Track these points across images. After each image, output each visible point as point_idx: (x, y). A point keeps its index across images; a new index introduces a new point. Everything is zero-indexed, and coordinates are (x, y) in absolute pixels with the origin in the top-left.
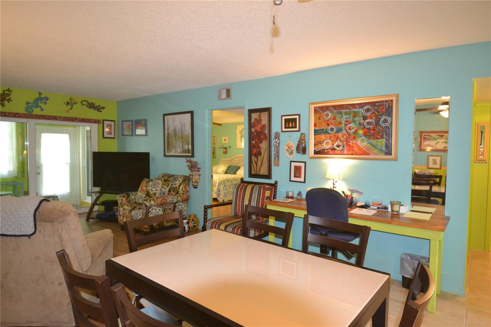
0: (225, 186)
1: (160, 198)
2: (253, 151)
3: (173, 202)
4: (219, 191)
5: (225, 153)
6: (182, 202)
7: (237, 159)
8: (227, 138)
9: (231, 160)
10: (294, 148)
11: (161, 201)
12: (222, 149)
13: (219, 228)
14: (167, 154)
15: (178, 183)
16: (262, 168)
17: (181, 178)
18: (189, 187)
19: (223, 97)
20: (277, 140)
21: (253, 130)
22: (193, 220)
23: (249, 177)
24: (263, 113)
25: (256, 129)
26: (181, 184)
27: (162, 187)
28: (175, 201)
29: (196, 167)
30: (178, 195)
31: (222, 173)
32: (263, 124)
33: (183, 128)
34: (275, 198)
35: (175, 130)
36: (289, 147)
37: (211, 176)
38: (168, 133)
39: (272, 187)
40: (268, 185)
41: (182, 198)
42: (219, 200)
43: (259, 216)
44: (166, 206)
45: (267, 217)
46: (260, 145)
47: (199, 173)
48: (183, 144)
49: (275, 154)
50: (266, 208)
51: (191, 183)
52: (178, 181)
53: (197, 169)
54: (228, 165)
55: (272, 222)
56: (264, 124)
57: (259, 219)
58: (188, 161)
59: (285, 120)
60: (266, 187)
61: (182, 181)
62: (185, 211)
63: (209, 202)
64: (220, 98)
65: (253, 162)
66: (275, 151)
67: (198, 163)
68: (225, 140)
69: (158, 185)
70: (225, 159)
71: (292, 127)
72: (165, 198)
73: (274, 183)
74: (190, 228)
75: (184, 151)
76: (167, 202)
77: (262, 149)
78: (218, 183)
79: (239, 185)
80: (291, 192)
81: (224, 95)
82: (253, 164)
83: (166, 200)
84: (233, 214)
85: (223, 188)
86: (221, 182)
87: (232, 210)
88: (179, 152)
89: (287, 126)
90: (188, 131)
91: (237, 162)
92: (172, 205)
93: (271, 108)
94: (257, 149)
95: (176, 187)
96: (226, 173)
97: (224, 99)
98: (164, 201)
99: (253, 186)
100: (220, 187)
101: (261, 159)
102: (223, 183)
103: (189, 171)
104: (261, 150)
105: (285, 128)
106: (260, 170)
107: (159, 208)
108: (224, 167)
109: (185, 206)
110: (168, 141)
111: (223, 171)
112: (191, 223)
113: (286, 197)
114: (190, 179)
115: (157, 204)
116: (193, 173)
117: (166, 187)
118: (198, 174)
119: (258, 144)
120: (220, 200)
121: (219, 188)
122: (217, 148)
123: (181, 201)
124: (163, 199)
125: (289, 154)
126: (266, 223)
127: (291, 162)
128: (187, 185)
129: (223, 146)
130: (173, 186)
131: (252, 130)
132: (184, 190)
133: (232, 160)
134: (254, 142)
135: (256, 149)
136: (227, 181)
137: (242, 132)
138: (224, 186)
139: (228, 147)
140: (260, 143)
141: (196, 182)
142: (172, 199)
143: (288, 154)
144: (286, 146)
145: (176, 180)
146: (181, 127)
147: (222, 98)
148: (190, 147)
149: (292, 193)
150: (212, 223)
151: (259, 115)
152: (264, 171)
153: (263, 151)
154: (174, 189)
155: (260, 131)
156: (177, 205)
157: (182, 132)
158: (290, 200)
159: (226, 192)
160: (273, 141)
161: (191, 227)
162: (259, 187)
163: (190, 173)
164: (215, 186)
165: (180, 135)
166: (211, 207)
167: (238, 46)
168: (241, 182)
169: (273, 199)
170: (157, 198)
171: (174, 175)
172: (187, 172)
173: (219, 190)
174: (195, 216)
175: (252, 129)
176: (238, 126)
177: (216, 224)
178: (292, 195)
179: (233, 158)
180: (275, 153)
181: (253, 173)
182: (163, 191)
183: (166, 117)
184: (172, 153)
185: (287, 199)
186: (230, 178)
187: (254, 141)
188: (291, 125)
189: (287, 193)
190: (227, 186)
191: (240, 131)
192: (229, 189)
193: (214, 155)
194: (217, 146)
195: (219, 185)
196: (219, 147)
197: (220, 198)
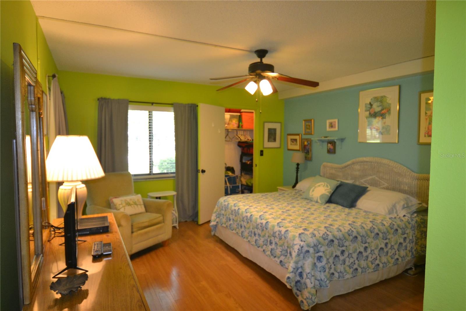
0: (319, 258)
4: (301, 275)
5: (332, 151)
7: (357, 167)
8: (336, 121)
9: (343, 168)
12: (326, 144)
31: (319, 201)
42: (300, 299)
54: (335, 183)
68: (332, 126)
70: (329, 164)
78: (296, 248)
85: (315, 266)
86: (306, 248)
91: (357, 173)
96: (330, 201)
100: (304, 264)
102: (311, 250)
108: (326, 188)
111: (322, 196)
120: (302, 302)
121: (300, 264)
122: (316, 142)
129: (326, 137)
133: (346, 167)
136: (327, 242)
137: (371, 104)
138: (316, 261)
139: (337, 140)
159: (323, 277)
164: (291, 254)
173: (300, 271)
176: (361, 93)
179: (349, 163)
186: (336, 233)
190: (328, 259)
191: (366, 104)
192: (333, 266)
193: (309, 154)
194: (314, 138)
195: (302, 255)
196: (319, 140)
197: (302, 297)
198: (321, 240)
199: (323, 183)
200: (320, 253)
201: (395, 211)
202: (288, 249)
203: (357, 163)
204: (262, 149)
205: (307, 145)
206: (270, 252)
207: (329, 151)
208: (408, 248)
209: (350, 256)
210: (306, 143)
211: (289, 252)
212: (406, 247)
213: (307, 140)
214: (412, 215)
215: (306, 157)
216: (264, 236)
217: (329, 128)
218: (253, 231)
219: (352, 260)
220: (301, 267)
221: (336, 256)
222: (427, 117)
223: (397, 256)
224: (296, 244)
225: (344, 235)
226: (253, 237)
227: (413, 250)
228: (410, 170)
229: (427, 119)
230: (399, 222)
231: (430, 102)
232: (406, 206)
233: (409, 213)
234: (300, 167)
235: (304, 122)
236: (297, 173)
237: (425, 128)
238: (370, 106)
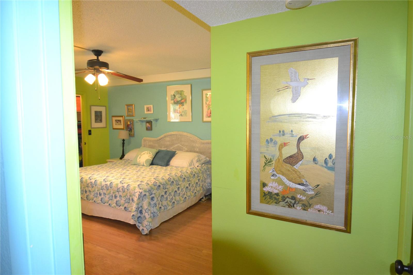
0: (152, 199)
4: (141, 212)
5: (149, 129)
7: (168, 139)
8: (152, 106)
9: (158, 140)
12: (145, 123)
31: (145, 164)
42: (141, 229)
54: (155, 151)
68: (148, 110)
70: (148, 138)
78: (137, 195)
85: (150, 204)
86: (144, 193)
91: (168, 143)
96: (152, 164)
100: (143, 204)
102: (147, 194)
108: (149, 155)
111: (147, 161)
120: (143, 229)
121: (140, 205)
122: (137, 122)
129: (145, 118)
133: (160, 139)
136: (156, 187)
137: (175, 96)
138: (150, 201)
139: (153, 120)
159: (155, 210)
164: (133, 200)
173: (140, 209)
176: (168, 87)
179: (162, 136)
186: (161, 181)
190: (157, 198)
191: (171, 95)
192: (160, 203)
193: (132, 132)
194: (135, 119)
195: (141, 198)
196: (138, 120)
197: (143, 226)
198: (153, 186)
199: (147, 152)
200: (153, 195)
201: (193, 164)
202: (130, 197)
203: (168, 136)
204: (90, 129)
205: (130, 125)
206: (115, 204)
208: (201, 185)
209: (170, 194)
210: (129, 123)
211: (131, 199)
212: (200, 184)
213: (130, 120)
214: (202, 165)
215: (129, 134)
216: (109, 194)
217: (147, 111)
218: (98, 192)
219: (171, 197)
220: (141, 206)
221: (162, 196)
222: (207, 105)
223: (195, 191)
224: (137, 192)
225: (166, 182)
226: (99, 197)
227: (203, 186)
228: (199, 139)
229: (206, 107)
230: (195, 170)
231: (208, 96)
232: (198, 160)
233: (200, 164)
234: (125, 142)
235: (126, 106)
236: (123, 147)
237: (206, 112)
238: (174, 97)
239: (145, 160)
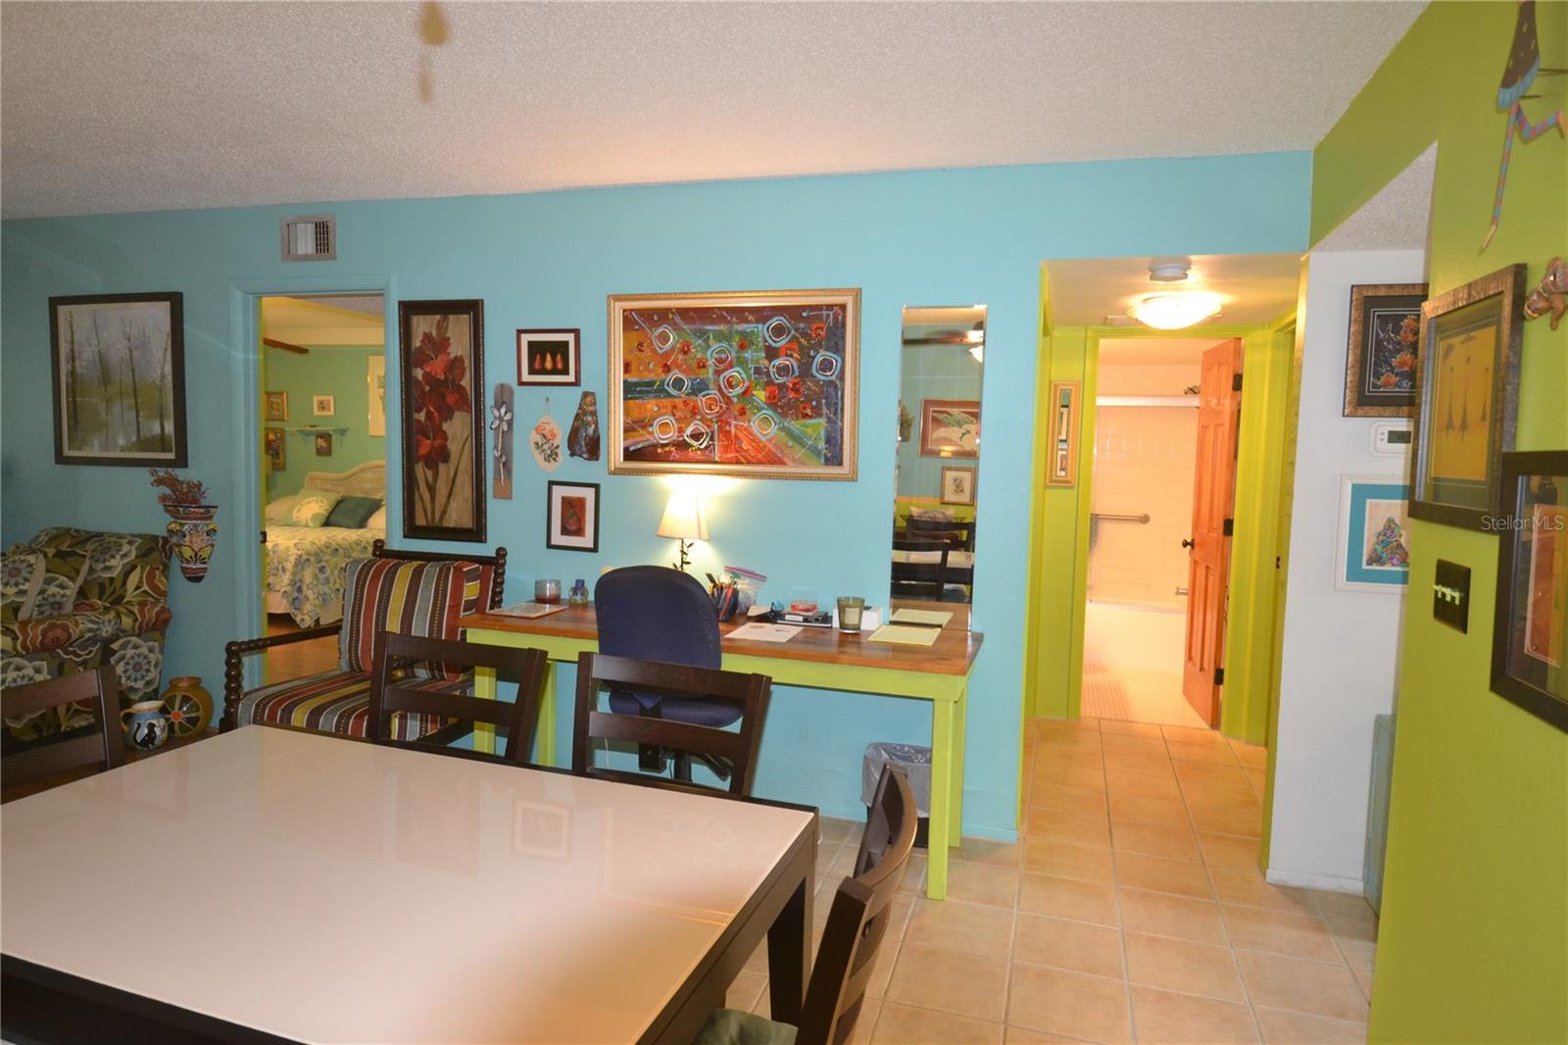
0: (322, 570)
1: (39, 622)
2: (418, 445)
3: (96, 636)
4: (299, 590)
5: (325, 452)
6: (138, 636)
7: (369, 475)
8: (332, 398)
9: (346, 478)
10: (562, 439)
11: (44, 633)
12: (314, 438)
13: (286, 724)
14: (67, 452)
15: (117, 564)
16: (453, 505)
17: (130, 543)
18: (166, 577)
19: (301, 251)
20: (503, 410)
21: (419, 373)
22: (185, 699)
23: (405, 537)
24: (452, 317)
25: (428, 370)
26: (134, 568)
27: (48, 581)
28: (107, 630)
29: (195, 501)
30: (121, 609)
31: (310, 524)
32: (452, 356)
33: (136, 353)
34: (497, 603)
35: (102, 360)
36: (544, 435)
37: (261, 538)
38: (73, 373)
39: (488, 567)
40: (469, 561)
41: (140, 620)
42: (298, 620)
43: (440, 669)
44: (67, 652)
45: (469, 670)
46: (445, 426)
47: (207, 525)
48: (137, 417)
49: (497, 459)
50: (465, 639)
51: (176, 564)
52: (118, 557)
53: (202, 510)
54: (334, 497)
55: (485, 686)
56: (459, 354)
57: (443, 678)
58: (159, 482)
59: (531, 344)
60: (465, 570)
61: (137, 557)
62: (152, 668)
63: (252, 628)
64: (289, 253)
65: (418, 483)
66: (496, 448)
67: (203, 489)
68: (323, 406)
69: (31, 573)
70: (319, 474)
71: (554, 371)
72: (59, 622)
73: (494, 555)
74: (177, 727)
75: (145, 444)
76: (70, 635)
77: (450, 439)
78: (292, 559)
79: (368, 565)
80: (551, 581)
81: (306, 244)
82: (421, 490)
83: (65, 628)
84: (345, 667)
85: (316, 577)
86: (305, 557)
87: (340, 653)
88: (121, 444)
89: (537, 366)
90: (160, 364)
91: (369, 485)
92: (95, 649)
93: (482, 301)
94: (434, 439)
95: (112, 579)
96: (326, 523)
97: (306, 258)
98: (58, 632)
99: (419, 565)
100: (303, 576)
101: (448, 473)
102: (312, 559)
103: (168, 518)
104: (448, 443)
105: (532, 371)
106: (444, 512)
107: (37, 663)
108: (320, 504)
109: (151, 650)
110: (74, 402)
111: (314, 517)
112: (180, 708)
113: (534, 598)
114: (171, 549)
115: (24, 646)
116: (182, 525)
117: (66, 579)
118: (205, 528)
119: (437, 423)
120: (303, 620)
121: (298, 576)
122: (293, 435)
123: (133, 629)
124: (52, 627)
125: (545, 460)
126: (464, 691)
127: (551, 483)
128: (158, 569)
129: (314, 426)
130: (99, 577)
131: (414, 374)
132: (145, 587)
133: (350, 476)
134: (422, 416)
135: (428, 439)
136: (329, 551)
138: (317, 572)
139: (333, 431)
140: (446, 422)
141: (196, 557)
142: (94, 627)
143: (540, 458)
144: (534, 432)
145: (113, 552)
146: (130, 350)
147: (299, 252)
148: (170, 427)
149: (553, 585)
150: (257, 705)
151: (439, 321)
152: (459, 514)
153: (453, 447)
154: (102, 586)
155: (443, 378)
156: (115, 646)
157: (133, 370)
158: (548, 608)
159: (327, 590)
160: (490, 415)
161: (180, 723)
162: (441, 570)
163: (171, 523)
164: (284, 570)
165: (127, 379)
166: (258, 646)
167: (348, 69)
168: (374, 554)
169: (491, 608)
170: (24, 624)
171: (100, 535)
172: (158, 522)
173: (298, 585)
174: (196, 683)
175: (414, 370)
176: (371, 358)
177: (276, 711)
178: (554, 592)
179: (355, 470)
180: (497, 454)
181: (420, 521)
182: (54, 595)
183: (63, 311)
184: (94, 451)
185: (539, 605)
186: (340, 542)
187: (424, 411)
188: (549, 365)
189: (539, 585)
190: (332, 571)
192: (338, 580)
193: (278, 458)
194: (289, 428)
195: (300, 566)
196: (299, 431)
197: (303, 614)
198: (324, 549)
199: (315, 498)
200: (323, 562)
202: (279, 565)
203: (369, 469)
205: (275, 441)
207: (320, 452)
210: (271, 437)
211: (280, 568)
213: (274, 430)
215: (273, 464)
217: (318, 410)
220: (300, 579)
235: (265, 396)
238: (384, 382)
239: (311, 514)
